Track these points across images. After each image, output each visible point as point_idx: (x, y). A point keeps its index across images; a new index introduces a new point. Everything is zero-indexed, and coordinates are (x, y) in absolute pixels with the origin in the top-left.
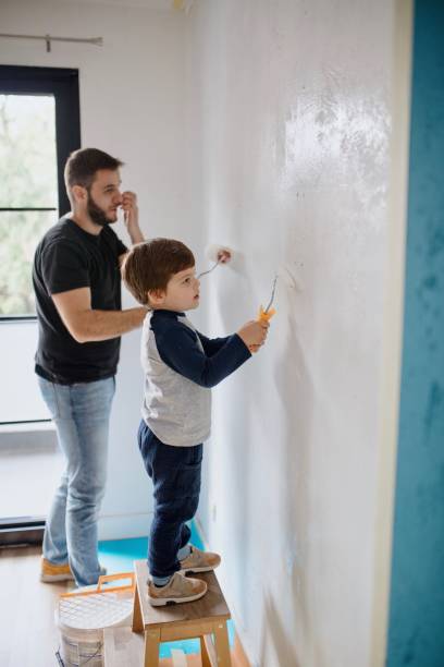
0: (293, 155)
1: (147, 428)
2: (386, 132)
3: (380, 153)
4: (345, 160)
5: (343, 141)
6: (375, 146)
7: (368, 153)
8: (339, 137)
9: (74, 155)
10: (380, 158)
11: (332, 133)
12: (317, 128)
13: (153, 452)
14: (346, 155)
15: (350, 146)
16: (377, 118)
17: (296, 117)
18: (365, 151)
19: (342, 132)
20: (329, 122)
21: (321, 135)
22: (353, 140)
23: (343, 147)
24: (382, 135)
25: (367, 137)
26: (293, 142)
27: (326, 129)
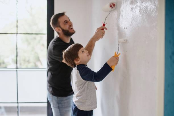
0: (123, 15)
1: (75, 105)
2: (155, 6)
3: (153, 13)
4: (140, 16)
5: (140, 10)
6: (151, 10)
7: (149, 13)
8: (139, 8)
9: (53, 17)
10: (153, 14)
11: (136, 7)
12: (131, 6)
13: (76, 113)
14: (141, 14)
15: (142, 11)
16: (152, 1)
17: (123, 3)
18: (147, 12)
19: (140, 7)
20: (135, 4)
21: (132, 8)
22: (143, 9)
23: (140, 12)
24: (153, 7)
25: (148, 8)
26: (122, 11)
27: (134, 6)
